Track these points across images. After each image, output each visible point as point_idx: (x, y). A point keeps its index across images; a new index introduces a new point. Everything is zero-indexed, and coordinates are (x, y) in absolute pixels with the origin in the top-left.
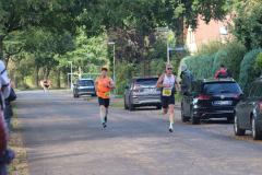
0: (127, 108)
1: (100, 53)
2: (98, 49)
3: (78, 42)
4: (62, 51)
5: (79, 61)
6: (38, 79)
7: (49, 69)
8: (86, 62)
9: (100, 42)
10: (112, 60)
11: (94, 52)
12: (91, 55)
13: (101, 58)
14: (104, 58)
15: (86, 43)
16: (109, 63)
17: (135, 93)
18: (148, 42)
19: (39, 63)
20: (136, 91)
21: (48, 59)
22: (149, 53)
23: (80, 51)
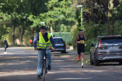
1: (69, 15)
3: (50, 6)
5: (51, 22)
8: (57, 23)
9: (69, 5)
10: (79, 21)
12: (62, 17)
13: (70, 19)
14: (73, 19)
15: (57, 6)
16: (77, 23)
17: (100, 50)
18: (112, 5)
20: (101, 48)
21: (23, 20)
22: (113, 15)
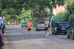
0: (36, 30)
1: (29, 15)
2: (28, 14)
3: (23, 12)
4: (18, 14)
5: (23, 17)
6: (11, 22)
7: (14, 20)
9: (29, 12)
10: (32, 17)
11: (27, 15)
13: (29, 16)
14: (30, 16)
15: (25, 12)
16: (31, 18)
18: (42, 12)
19: (12, 18)
20: (39, 26)
21: (14, 17)
23: (23, 14)
